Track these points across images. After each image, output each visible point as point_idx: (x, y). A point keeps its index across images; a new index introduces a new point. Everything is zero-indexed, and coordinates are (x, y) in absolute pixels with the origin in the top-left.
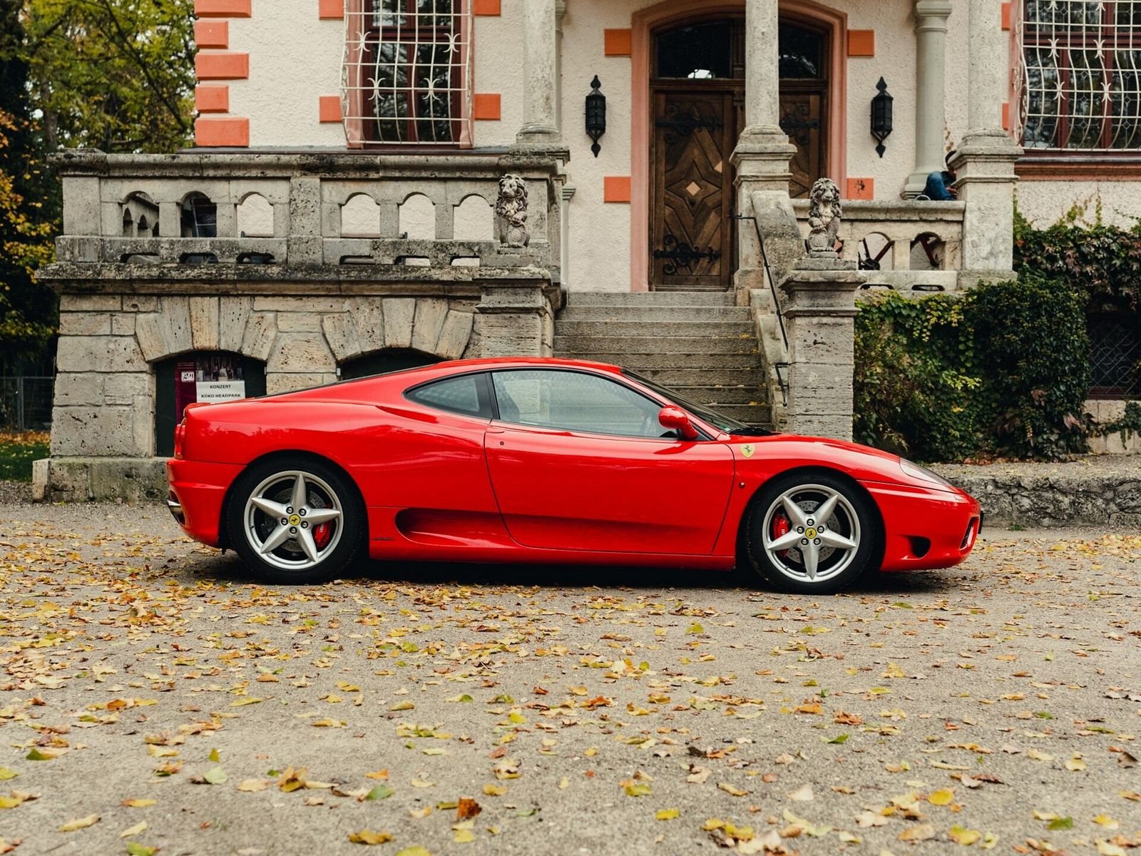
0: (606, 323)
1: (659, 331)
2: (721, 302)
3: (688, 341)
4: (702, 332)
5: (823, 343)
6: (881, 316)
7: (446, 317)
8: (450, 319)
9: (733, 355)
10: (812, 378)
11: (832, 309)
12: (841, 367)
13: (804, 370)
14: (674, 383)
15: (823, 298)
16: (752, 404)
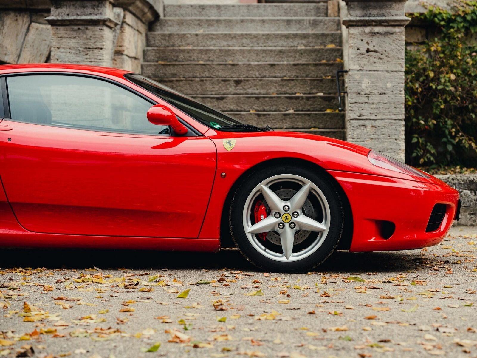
0: (197, 35)
1: (248, 42)
2: (313, 13)
3: (275, 51)
4: (291, 43)
5: (375, 51)
6: (466, 25)
7: (28, 30)
8: (32, 32)
9: (316, 65)
10: (365, 85)
11: (384, 18)
12: (392, 74)
13: (357, 77)
14: (257, 92)
15: (375, 8)
16: (328, 111)
